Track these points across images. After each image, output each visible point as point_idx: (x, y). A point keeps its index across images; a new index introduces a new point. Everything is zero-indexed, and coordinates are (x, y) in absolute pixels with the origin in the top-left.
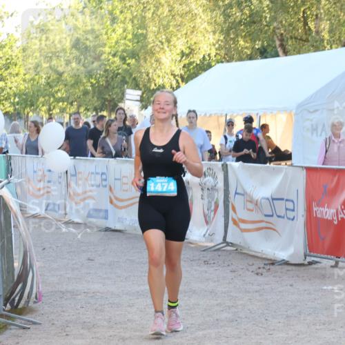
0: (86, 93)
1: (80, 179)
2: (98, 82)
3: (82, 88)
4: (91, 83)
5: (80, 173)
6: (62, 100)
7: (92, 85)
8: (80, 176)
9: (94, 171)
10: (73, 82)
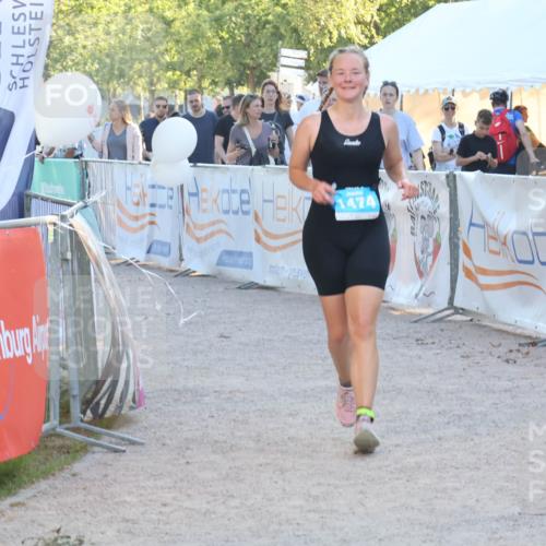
0: (212, 55)
1: (205, 201)
2: (232, 36)
3: (205, 47)
4: (221, 38)
5: (204, 190)
6: (171, 67)
7: (223, 41)
8: (204, 195)
9: (227, 187)
10: (189, 36)
